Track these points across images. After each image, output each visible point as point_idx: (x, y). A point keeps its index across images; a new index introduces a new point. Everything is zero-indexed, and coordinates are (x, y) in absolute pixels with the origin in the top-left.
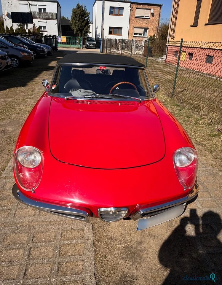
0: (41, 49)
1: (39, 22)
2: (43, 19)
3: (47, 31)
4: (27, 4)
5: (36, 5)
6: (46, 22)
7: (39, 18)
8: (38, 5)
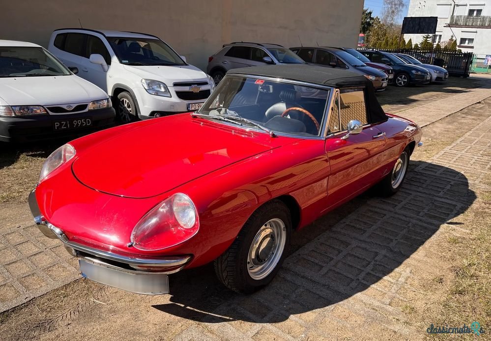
0: (419, 73)
1: (462, 32)
2: (472, 27)
3: (472, 47)
4: (451, 5)
5: (466, 5)
6: (476, 32)
7: (466, 25)
8: (470, 5)
